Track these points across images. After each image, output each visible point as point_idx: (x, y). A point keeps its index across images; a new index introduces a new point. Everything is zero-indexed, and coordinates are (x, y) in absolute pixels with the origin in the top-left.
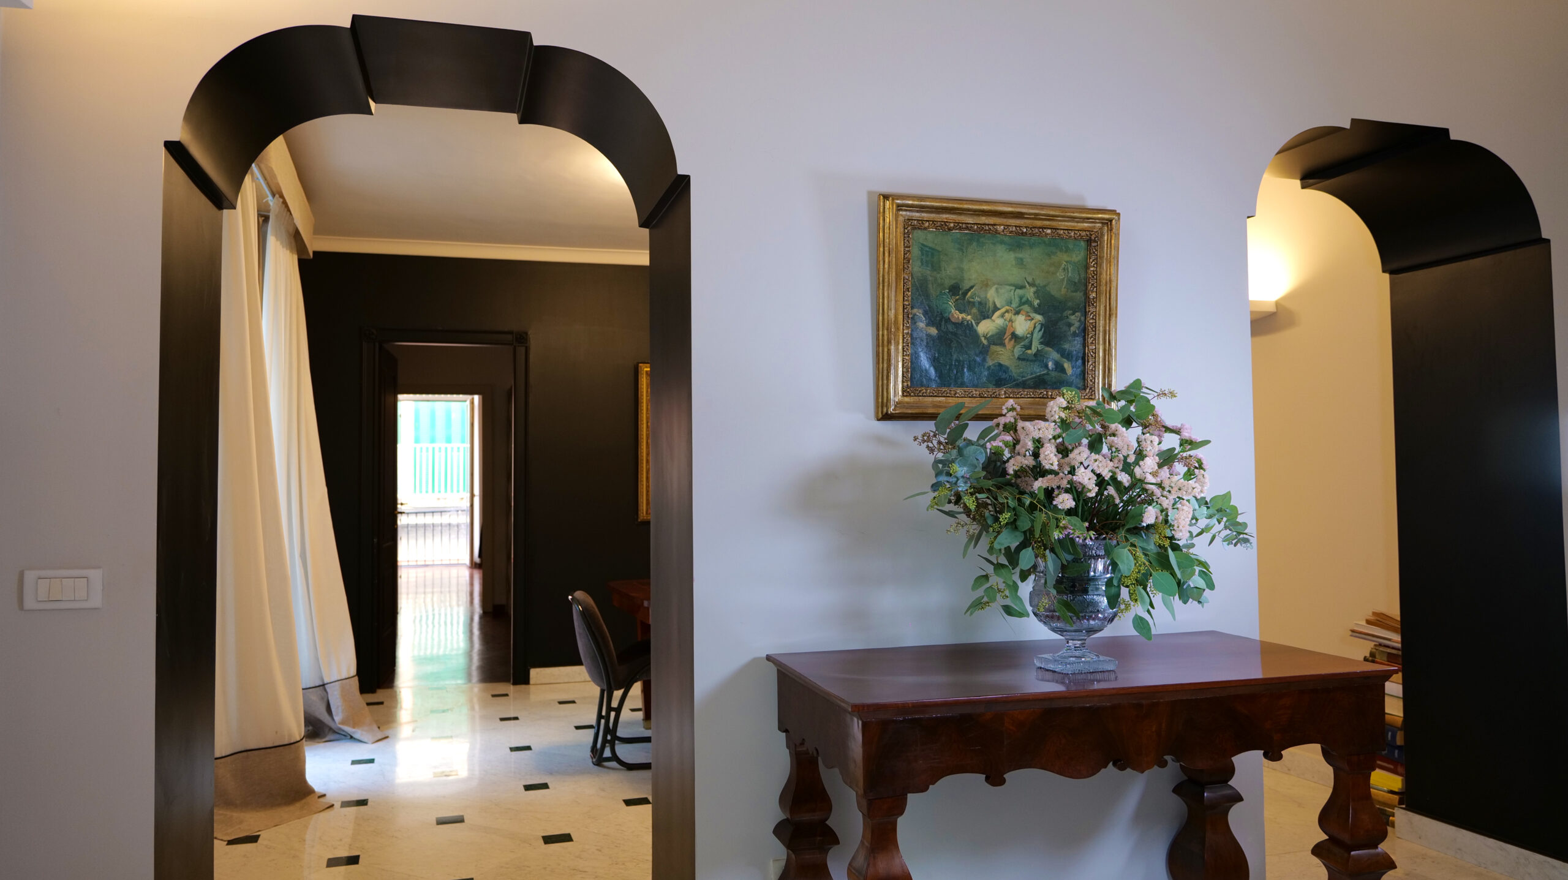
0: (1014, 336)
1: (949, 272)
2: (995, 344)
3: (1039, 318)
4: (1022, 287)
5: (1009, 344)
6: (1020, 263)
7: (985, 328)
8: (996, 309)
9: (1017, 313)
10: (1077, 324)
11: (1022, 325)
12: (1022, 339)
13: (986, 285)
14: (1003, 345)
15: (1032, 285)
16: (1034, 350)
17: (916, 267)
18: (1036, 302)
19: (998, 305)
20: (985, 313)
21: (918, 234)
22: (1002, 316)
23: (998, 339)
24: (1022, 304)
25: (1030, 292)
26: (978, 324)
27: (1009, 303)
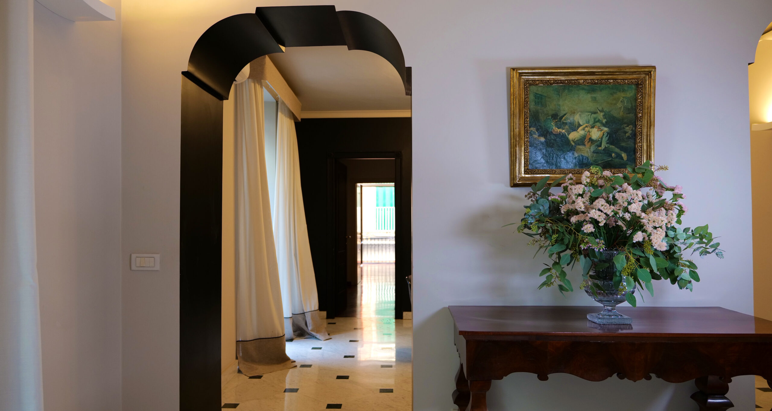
0: (591, 140)
1: (551, 107)
2: (579, 145)
3: (606, 129)
4: (595, 113)
5: (588, 145)
6: (594, 100)
7: (573, 136)
8: (580, 125)
9: (593, 127)
10: (630, 132)
11: (595, 134)
12: (596, 141)
13: (573, 113)
14: (584, 145)
15: (602, 111)
16: (603, 147)
17: (532, 106)
18: (604, 121)
19: (581, 123)
20: (574, 127)
21: (533, 88)
22: (584, 129)
23: (581, 141)
24: (595, 122)
25: (600, 116)
26: (569, 134)
27: (588, 122)
